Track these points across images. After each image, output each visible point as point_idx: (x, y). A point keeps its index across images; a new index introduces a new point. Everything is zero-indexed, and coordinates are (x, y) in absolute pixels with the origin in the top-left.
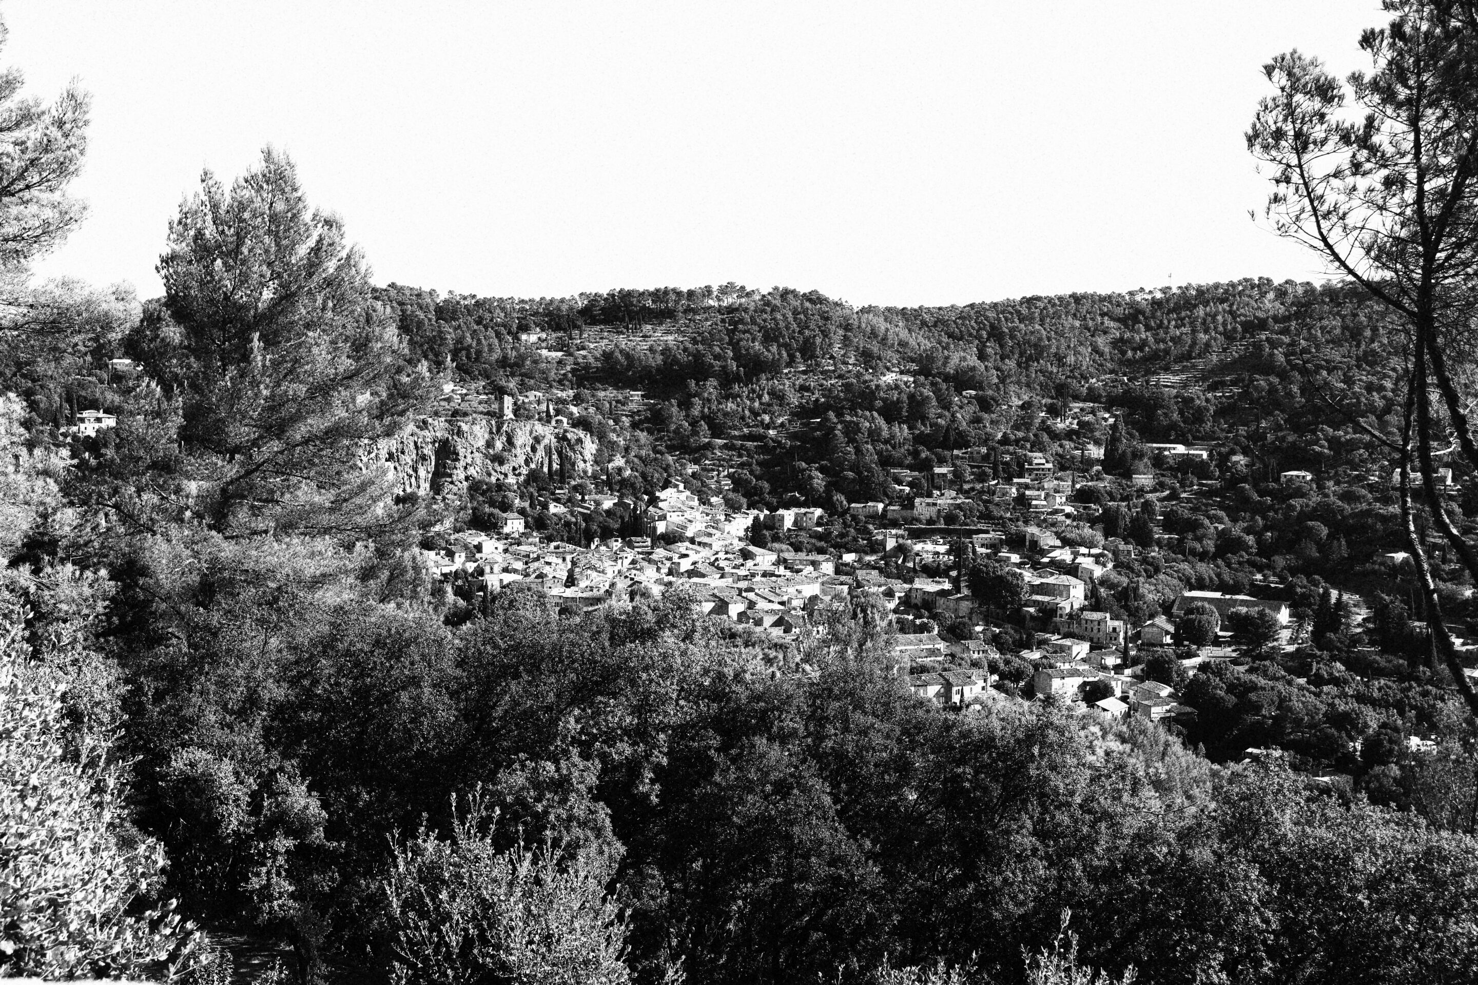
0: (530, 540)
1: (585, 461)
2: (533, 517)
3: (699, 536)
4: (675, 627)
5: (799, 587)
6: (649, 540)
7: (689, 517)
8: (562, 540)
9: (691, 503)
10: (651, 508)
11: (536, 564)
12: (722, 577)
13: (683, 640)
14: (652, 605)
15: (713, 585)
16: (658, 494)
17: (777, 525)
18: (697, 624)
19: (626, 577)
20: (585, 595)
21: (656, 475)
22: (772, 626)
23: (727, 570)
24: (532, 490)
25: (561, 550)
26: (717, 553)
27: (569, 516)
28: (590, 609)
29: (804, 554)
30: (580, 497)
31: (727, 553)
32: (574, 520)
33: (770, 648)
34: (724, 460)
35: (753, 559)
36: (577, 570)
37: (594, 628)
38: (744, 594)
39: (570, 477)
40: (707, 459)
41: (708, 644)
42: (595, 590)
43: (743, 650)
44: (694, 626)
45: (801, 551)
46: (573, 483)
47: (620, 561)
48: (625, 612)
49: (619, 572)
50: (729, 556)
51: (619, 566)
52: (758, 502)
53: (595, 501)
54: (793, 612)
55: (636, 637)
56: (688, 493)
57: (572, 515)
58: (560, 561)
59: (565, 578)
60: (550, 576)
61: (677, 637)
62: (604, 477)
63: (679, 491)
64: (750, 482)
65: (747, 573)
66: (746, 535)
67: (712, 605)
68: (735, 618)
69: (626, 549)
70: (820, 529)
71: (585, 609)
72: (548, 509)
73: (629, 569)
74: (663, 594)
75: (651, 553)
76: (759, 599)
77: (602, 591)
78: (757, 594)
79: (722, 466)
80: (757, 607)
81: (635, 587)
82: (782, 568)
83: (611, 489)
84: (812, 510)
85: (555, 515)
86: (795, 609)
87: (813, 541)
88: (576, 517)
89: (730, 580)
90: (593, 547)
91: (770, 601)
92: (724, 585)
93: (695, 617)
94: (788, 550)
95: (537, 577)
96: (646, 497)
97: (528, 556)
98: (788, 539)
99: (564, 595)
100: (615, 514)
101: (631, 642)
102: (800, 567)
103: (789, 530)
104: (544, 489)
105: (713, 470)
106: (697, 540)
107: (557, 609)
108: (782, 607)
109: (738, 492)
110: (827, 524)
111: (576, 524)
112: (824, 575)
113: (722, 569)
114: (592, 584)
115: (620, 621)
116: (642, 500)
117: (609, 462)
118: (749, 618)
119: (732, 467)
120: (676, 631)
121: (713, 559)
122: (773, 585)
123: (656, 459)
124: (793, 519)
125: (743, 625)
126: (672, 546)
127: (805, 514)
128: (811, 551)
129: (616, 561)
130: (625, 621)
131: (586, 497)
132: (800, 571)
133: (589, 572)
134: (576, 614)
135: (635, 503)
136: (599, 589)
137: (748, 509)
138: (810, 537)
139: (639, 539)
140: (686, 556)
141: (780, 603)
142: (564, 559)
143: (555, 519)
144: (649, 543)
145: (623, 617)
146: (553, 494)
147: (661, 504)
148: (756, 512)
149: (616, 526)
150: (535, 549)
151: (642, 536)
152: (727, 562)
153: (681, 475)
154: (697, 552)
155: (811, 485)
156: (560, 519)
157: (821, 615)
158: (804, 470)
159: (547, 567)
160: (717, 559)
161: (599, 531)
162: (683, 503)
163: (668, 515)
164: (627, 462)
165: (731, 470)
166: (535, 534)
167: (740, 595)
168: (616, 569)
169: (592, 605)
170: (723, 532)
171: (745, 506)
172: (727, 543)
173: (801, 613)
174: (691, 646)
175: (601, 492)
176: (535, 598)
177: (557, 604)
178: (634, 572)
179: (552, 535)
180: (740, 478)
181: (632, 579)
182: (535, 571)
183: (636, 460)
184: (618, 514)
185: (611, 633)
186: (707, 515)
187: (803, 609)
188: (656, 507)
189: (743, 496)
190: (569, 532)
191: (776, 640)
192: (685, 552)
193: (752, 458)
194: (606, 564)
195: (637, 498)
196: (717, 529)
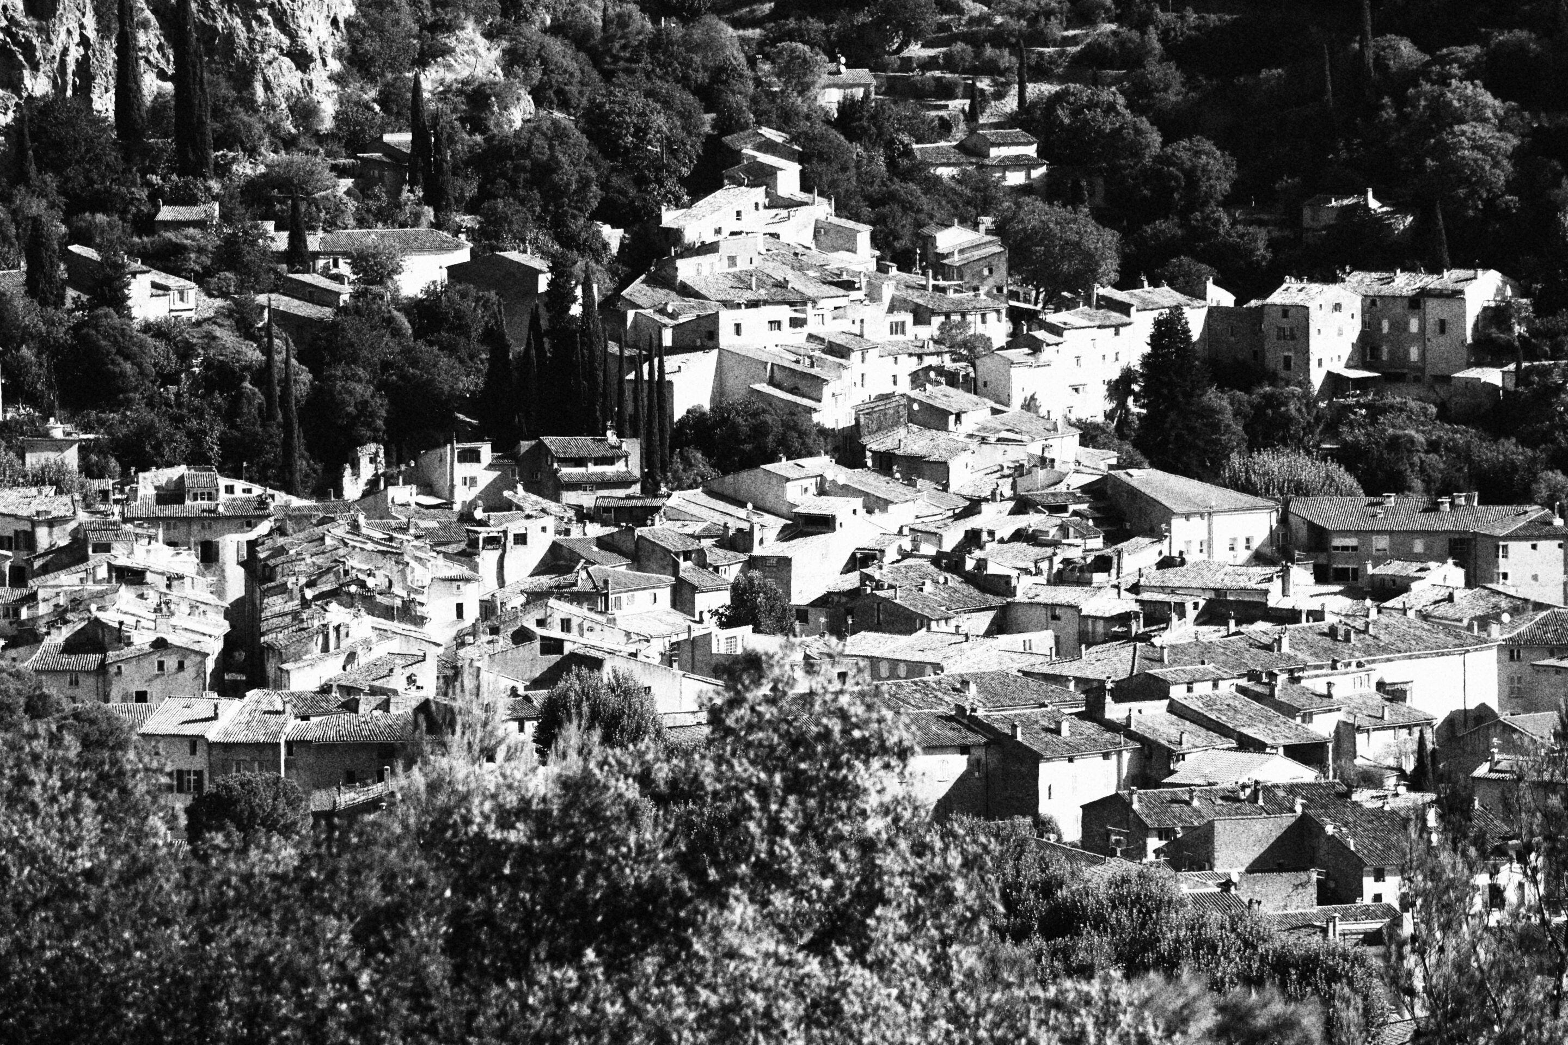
0: (33, 460)
1: (302, 60)
2: (44, 344)
3: (884, 425)
4: (784, 880)
5: (1391, 672)
6: (632, 447)
7: (832, 330)
8: (197, 459)
9: (838, 260)
10: (637, 290)
11: (68, 580)
12: (999, 627)
13: (818, 947)
14: (662, 772)
15: (955, 668)
16: (670, 218)
17: (1274, 355)
18: (888, 861)
19: (522, 636)
20: (315, 729)
21: (660, 120)
22: (1261, 866)
23: (1025, 589)
24: (37, 207)
25: (192, 506)
26: (973, 506)
27: (227, 337)
28: (347, 798)
29: (1416, 500)
30: (281, 241)
31: (1022, 505)
32: (253, 354)
33: (1251, 981)
34: (999, 38)
35: (1156, 533)
36: (276, 604)
37: (373, 892)
38: (1115, 711)
39: (230, 139)
40: (911, 34)
41: (940, 959)
42: (366, 705)
43: (1122, 992)
44: (871, 872)
45: (1401, 487)
46: (245, 169)
47: (487, 559)
48: (524, 810)
49: (488, 608)
50: (1032, 521)
51: (486, 585)
52: (1171, 248)
53: (360, 260)
54: (1364, 797)
55: (586, 936)
56: (822, 209)
57: (245, 328)
58: (187, 562)
59: (215, 647)
60: (142, 639)
61: (787, 933)
62: (401, 139)
63: (775, 202)
64: (1136, 150)
65: (1128, 604)
66: (1119, 415)
67: (956, 765)
68: (1072, 831)
69: (520, 494)
70: (1493, 376)
71: (320, 800)
72: (119, 302)
73: (535, 597)
74: (716, 716)
75: (644, 515)
76: (1192, 735)
77: (403, 707)
78: (1176, 709)
79: (991, 69)
80: (1184, 772)
81: (571, 683)
82: (1301, 575)
83: (435, 197)
84: (1449, 278)
85: (156, 330)
86: (1371, 779)
87: (1462, 435)
88: (263, 340)
89: (1043, 640)
90: (352, 488)
91: (1247, 744)
92: (1013, 666)
93: (875, 825)
94: (1331, 487)
95: (71, 647)
96: (613, 236)
97: (26, 540)
98: (1331, 430)
99: (213, 733)
100: (461, 326)
101: (557, 959)
102: (1394, 568)
103: (1333, 380)
104: (102, 203)
105: (947, 91)
106: (874, 444)
107: (180, 803)
108: (1307, 775)
109: (1073, 199)
110: (1528, 349)
111: (262, 375)
112: (1520, 607)
113: (1002, 585)
114: (353, 676)
115: (499, 851)
116: (597, 249)
117: (422, 61)
118: (1140, 831)
119: (1040, 72)
120: (781, 901)
121: (952, 538)
122: (1258, 661)
123: (658, 43)
124: (1353, 330)
125: (1116, 867)
126: (746, 480)
127: (1417, 301)
128: (1448, 489)
129: (468, 555)
130: (524, 854)
131: (314, 242)
132: (1399, 586)
133: (336, 613)
134: (271, 825)
135: (560, 269)
136: (385, 698)
137: (1127, 281)
138: (1445, 415)
139: (582, 444)
140: (823, 524)
141: (1294, 752)
142: (209, 555)
143: (155, 347)
144: (634, 466)
145: (517, 835)
146: (147, 224)
147: (686, 270)
148: (1166, 296)
149: (468, 383)
150: (59, 506)
151: (597, 431)
152: (1026, 553)
153: (785, 120)
154: (874, 504)
155: (1444, 151)
156: (185, 352)
157: (1509, 809)
158: (1412, 76)
159: (126, 595)
160: (973, 539)
161: (381, 407)
162: (797, 260)
163: (727, 319)
164: (512, 60)
165: (1034, 90)
166: (58, 431)
167: (1093, 712)
168: (472, 597)
169: (351, 779)
170: (1001, 400)
171: (1110, 266)
172: (1015, 454)
173: (1407, 799)
174: (858, 975)
175: (387, 215)
176: (72, 747)
177: (181, 781)
178: (560, 609)
179: (146, 431)
180: (1080, 129)
181: (552, 646)
182: (60, 617)
183: (556, 46)
184: (479, 319)
185: (458, 918)
186: (921, 316)
187: (1415, 782)
188: (665, 280)
189: (1102, 218)
190: (230, 414)
191: (1282, 939)
192: (811, 504)
193: (1142, 24)
194: (419, 574)
195: (568, 240)
196: (971, 385)
